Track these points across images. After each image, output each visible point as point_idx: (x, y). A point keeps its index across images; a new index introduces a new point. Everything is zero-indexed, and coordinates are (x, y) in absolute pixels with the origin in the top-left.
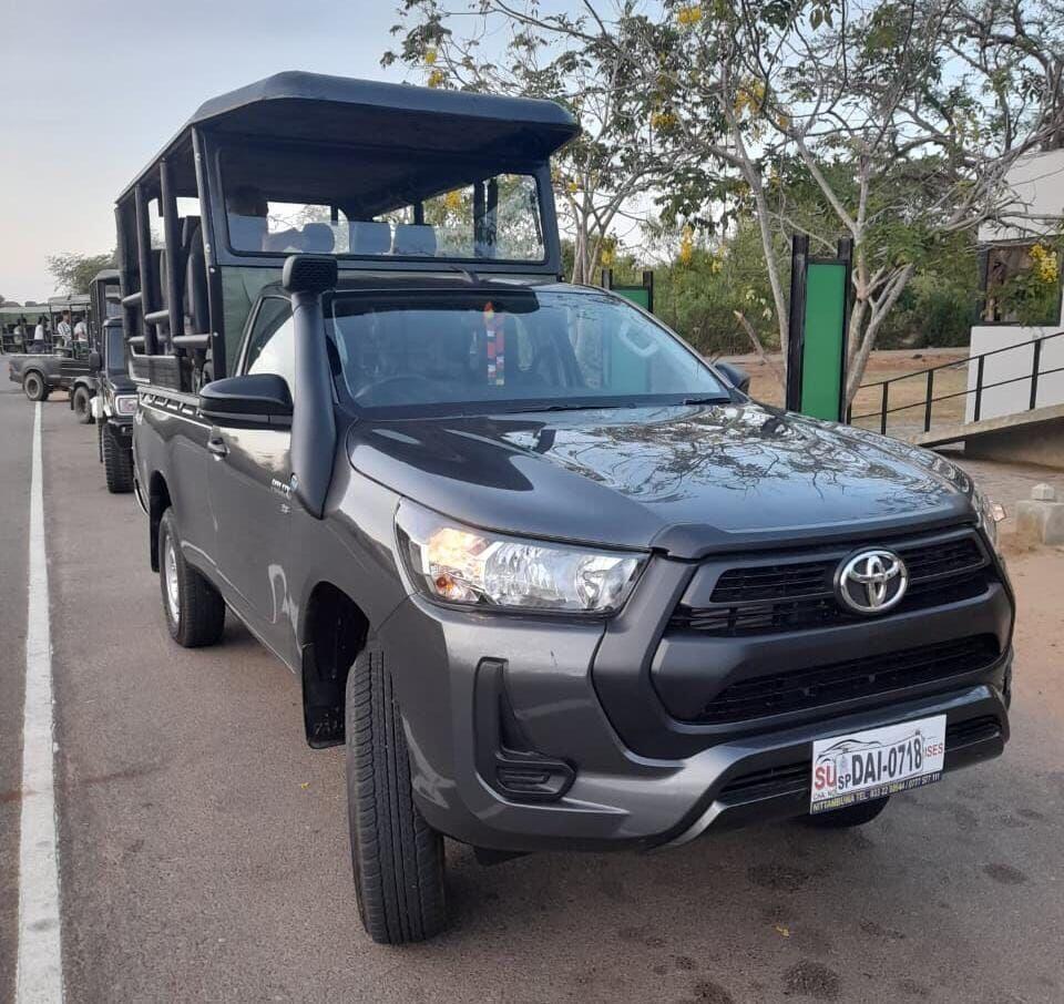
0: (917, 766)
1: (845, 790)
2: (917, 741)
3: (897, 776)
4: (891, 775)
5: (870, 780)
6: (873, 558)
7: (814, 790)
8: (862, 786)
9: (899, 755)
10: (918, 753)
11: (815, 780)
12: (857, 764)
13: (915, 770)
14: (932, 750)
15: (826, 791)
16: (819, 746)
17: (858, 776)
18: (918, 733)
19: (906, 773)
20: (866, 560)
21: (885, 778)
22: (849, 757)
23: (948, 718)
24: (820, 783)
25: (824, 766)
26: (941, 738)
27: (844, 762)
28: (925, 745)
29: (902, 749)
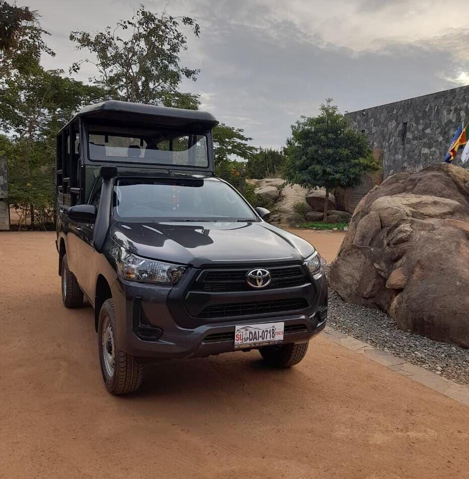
0: (273, 337)
1: (246, 342)
2: (273, 329)
3: (265, 340)
4: (263, 339)
5: (255, 340)
6: (259, 271)
7: (236, 341)
8: (252, 341)
9: (266, 333)
10: (273, 333)
11: (236, 338)
12: (251, 335)
13: (272, 339)
14: (279, 333)
15: (240, 341)
16: (238, 327)
17: (251, 338)
18: (273, 327)
19: (268, 339)
20: (257, 271)
21: (261, 340)
22: (248, 332)
23: (285, 324)
24: (237, 339)
25: (239, 334)
26: (283, 329)
27: (246, 334)
28: (276, 331)
29: (267, 331)
